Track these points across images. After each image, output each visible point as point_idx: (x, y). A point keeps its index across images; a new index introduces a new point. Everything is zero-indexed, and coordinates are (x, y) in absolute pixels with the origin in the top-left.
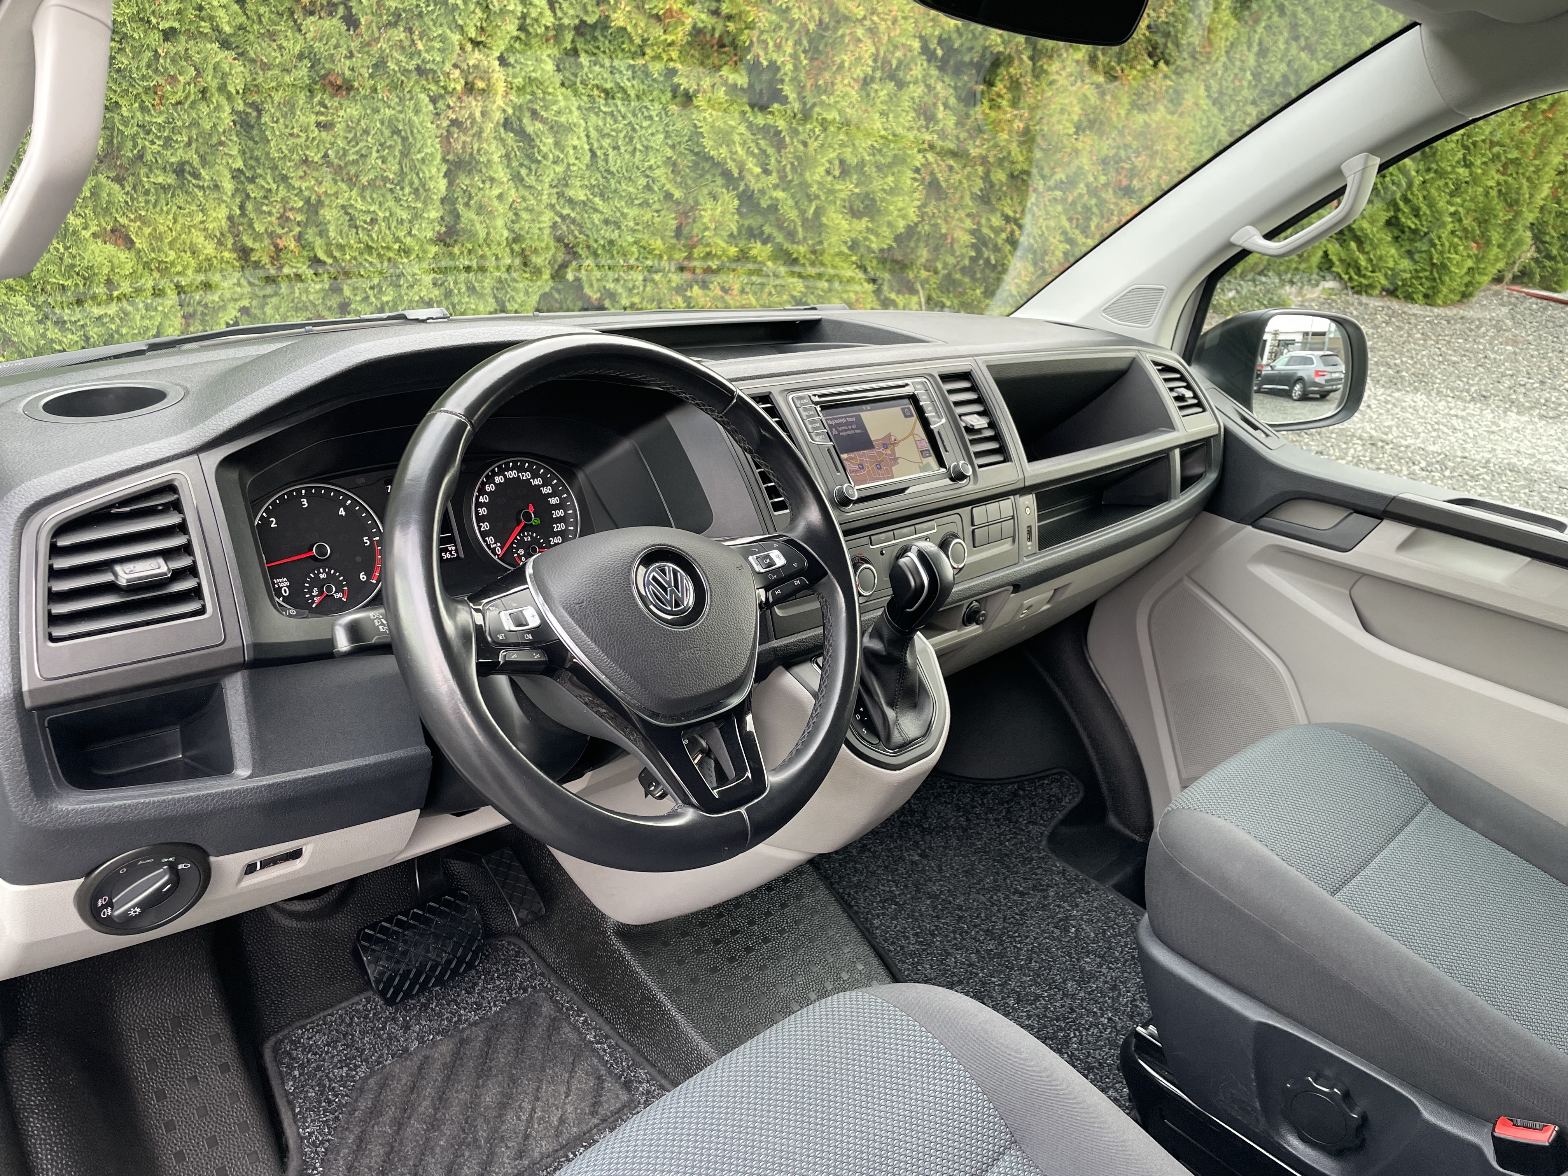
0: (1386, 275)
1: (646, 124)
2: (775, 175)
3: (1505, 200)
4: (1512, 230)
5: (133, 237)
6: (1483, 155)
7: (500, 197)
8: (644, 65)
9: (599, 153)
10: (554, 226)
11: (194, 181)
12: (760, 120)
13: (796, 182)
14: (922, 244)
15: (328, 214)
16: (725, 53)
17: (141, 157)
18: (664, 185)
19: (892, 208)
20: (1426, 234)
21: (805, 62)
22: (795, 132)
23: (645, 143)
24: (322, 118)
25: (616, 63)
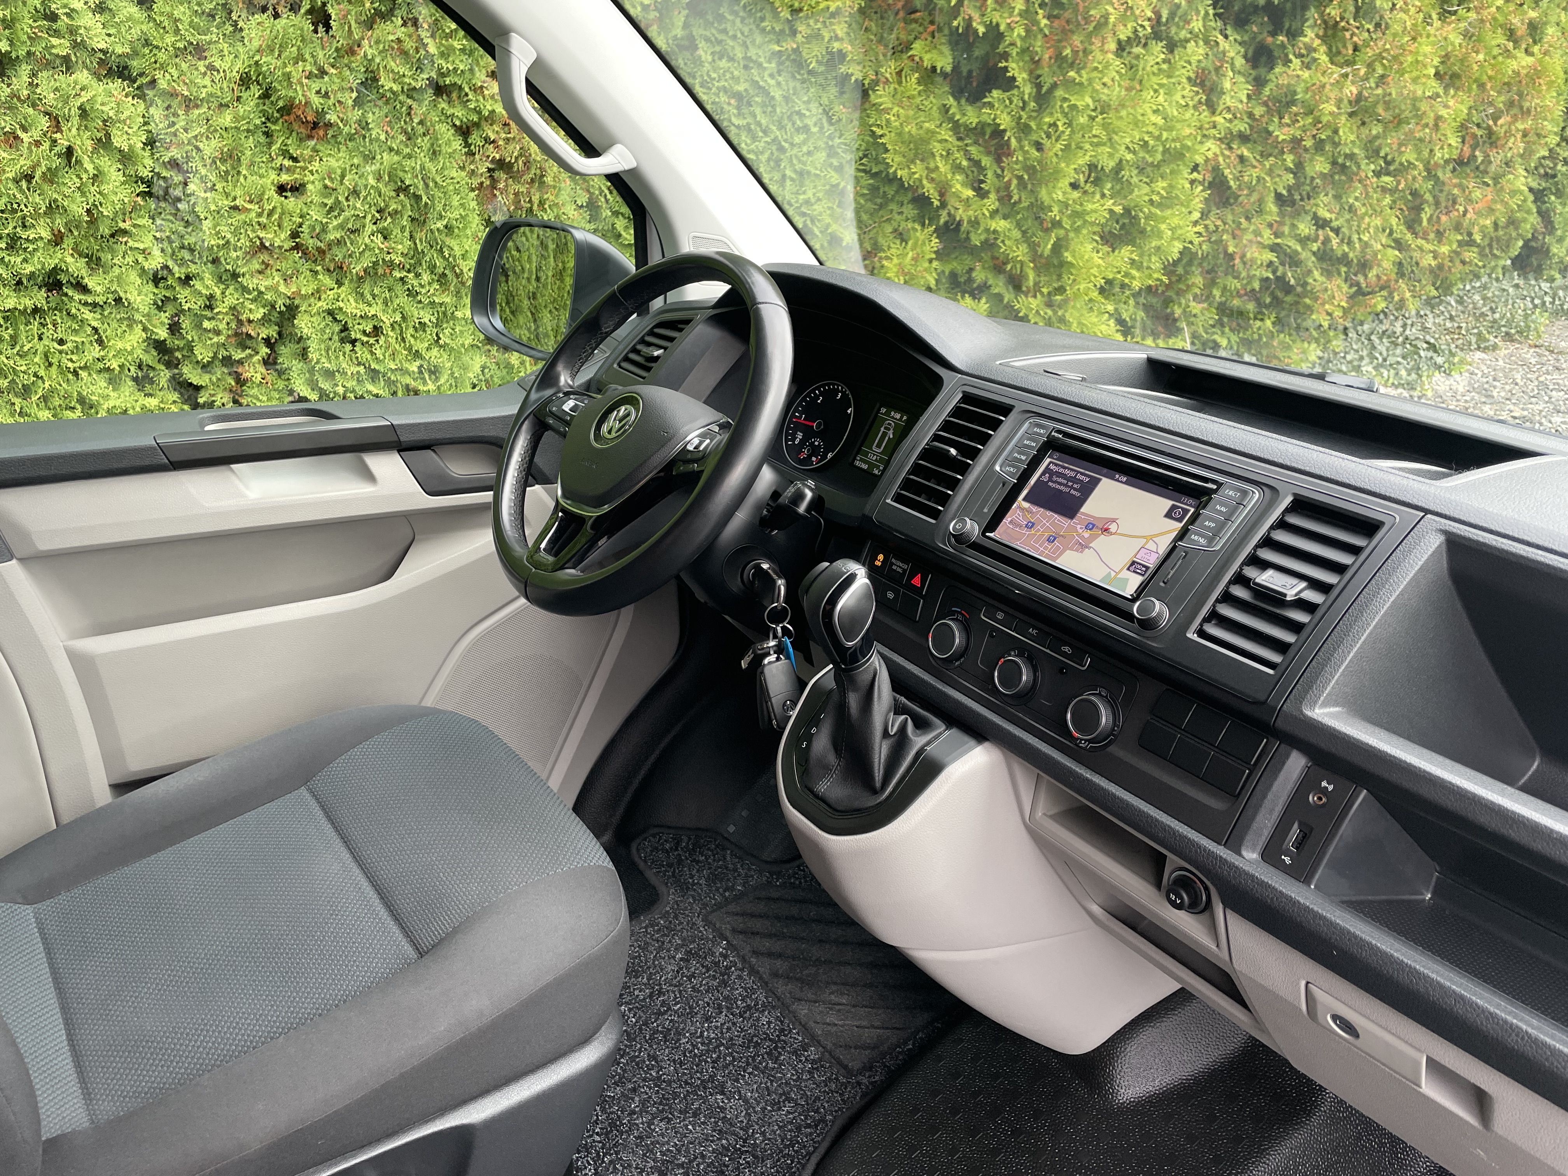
12: (971, 116)
13: (1025, 204)
22: (1024, 129)
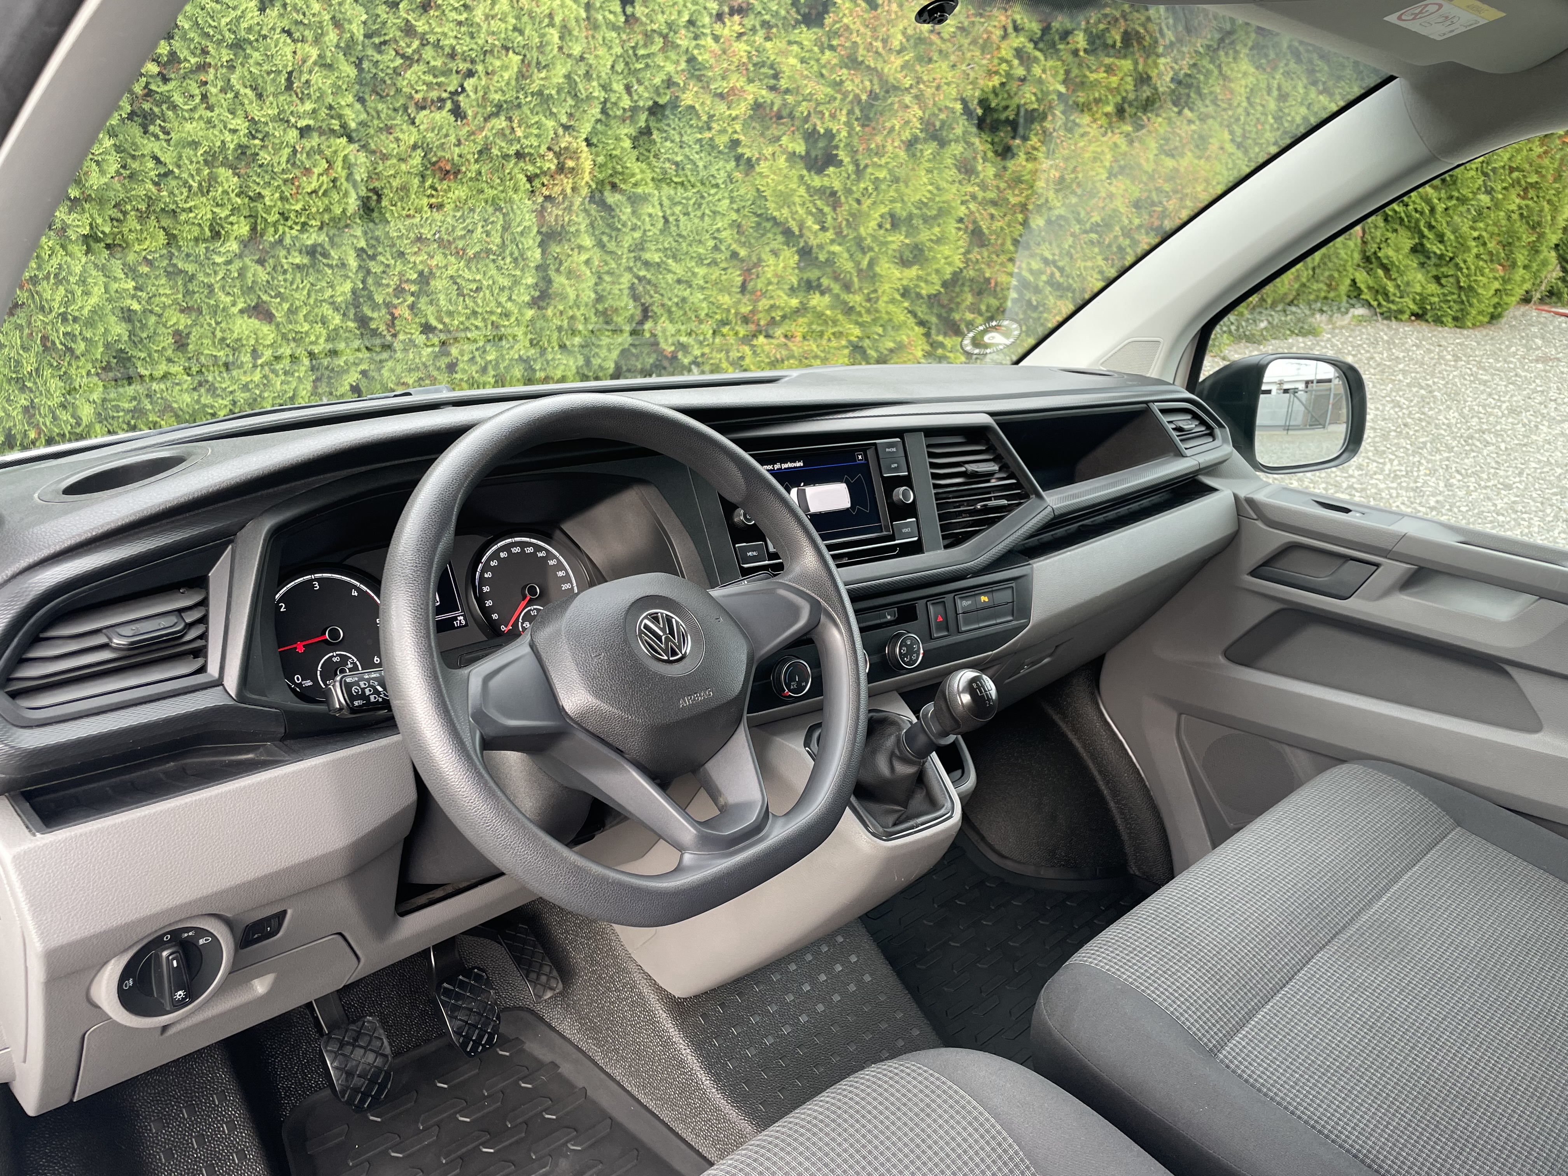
0: (1414, 300)
1: (713, 191)
2: (831, 231)
3: (1528, 223)
4: (1537, 252)
5: (274, 311)
6: (1503, 181)
7: (587, 262)
8: (711, 139)
9: (671, 219)
10: (632, 288)
11: (325, 261)
14: (966, 289)
15: (438, 284)
16: (783, 124)
17: (281, 241)
18: (730, 245)
19: (939, 256)
20: (1451, 259)
21: (858, 129)
23: (713, 208)
24: (433, 200)
25: (685, 138)
